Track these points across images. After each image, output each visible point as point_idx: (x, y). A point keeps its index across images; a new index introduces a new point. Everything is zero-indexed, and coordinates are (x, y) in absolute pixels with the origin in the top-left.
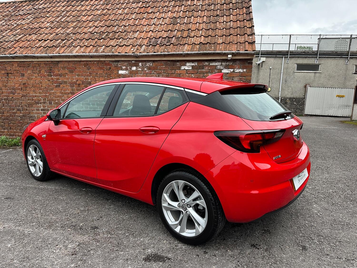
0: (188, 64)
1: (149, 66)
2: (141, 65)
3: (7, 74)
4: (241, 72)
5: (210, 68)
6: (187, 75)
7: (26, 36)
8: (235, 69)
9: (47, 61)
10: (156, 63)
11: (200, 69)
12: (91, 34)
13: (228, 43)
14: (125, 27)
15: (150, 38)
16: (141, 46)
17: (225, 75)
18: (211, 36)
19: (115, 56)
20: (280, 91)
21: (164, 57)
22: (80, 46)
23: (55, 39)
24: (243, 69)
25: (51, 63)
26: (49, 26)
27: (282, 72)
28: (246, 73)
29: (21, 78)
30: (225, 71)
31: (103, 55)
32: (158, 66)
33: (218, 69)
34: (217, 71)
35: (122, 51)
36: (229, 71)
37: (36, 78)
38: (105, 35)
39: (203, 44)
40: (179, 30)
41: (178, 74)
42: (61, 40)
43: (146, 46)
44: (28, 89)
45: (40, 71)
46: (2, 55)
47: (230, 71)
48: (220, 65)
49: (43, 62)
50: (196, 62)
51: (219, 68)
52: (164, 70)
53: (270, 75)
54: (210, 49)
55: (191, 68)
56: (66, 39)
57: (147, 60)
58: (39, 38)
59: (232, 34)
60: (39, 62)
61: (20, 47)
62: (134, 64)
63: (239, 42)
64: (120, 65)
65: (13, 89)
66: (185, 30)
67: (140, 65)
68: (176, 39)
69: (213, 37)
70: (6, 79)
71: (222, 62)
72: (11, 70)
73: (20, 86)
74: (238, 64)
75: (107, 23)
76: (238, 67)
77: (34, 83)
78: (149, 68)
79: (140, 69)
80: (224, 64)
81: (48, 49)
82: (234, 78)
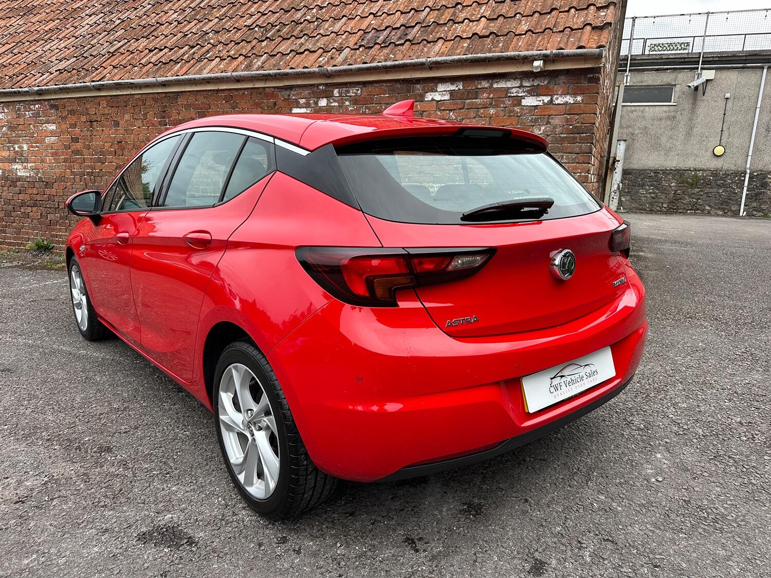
0: (441, 87)
1: (354, 95)
2: (338, 95)
3: (91, 122)
4: (570, 103)
5: (494, 95)
6: (439, 113)
7: (129, 44)
8: (555, 96)
9: (158, 93)
10: (370, 88)
11: (468, 99)
12: (249, 29)
13: (541, 32)
14: (321, 10)
15: (366, 31)
16: (340, 50)
17: (530, 111)
18: (505, 18)
19: (282, 75)
20: (750, 154)
21: (387, 73)
22: (220, 57)
23: (178, 46)
24: (575, 94)
25: (164, 97)
26: (175, 18)
27: (759, 105)
28: (582, 105)
29: (113, 130)
30: (529, 101)
31: (258, 74)
32: (374, 94)
33: (513, 96)
34: (509, 101)
35: (299, 64)
36: (540, 101)
37: (139, 130)
38: (274, 31)
39: (481, 37)
40: (435, 7)
41: (417, 113)
42: (189, 47)
43: (352, 49)
44: (126, 152)
45: (145, 115)
46: (81, 83)
47: (543, 100)
48: (518, 87)
49: (151, 96)
50: (459, 81)
51: (515, 94)
52: (386, 104)
53: (724, 114)
54: (494, 49)
55: (447, 97)
56: (198, 44)
57: (350, 83)
58: (151, 46)
59: (557, 9)
60: (144, 96)
61: (114, 67)
62: (323, 91)
63: (569, 27)
64: (294, 95)
65: (102, 153)
66: (447, 8)
67: (335, 93)
68: (422, 29)
69: (509, 19)
70: (89, 133)
71: (521, 79)
72: (96, 113)
73: (113, 146)
74: (564, 83)
75: (286, 4)
76: (562, 92)
77: (136, 140)
78: (355, 101)
79: (336, 104)
80: (528, 84)
81: (160, 68)
82: (552, 118)
